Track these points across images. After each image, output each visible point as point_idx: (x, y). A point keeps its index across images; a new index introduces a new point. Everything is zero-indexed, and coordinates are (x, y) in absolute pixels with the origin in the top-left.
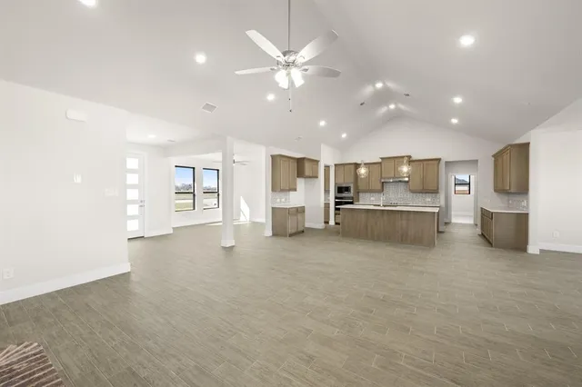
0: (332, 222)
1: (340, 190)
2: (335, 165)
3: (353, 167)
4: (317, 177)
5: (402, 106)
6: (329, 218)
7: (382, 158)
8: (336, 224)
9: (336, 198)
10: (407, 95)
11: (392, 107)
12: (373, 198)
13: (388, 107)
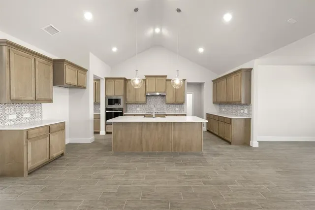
0: (103, 132)
1: (110, 101)
2: (106, 79)
3: (122, 81)
4: (85, 88)
5: (165, 32)
6: (99, 128)
7: (146, 76)
8: (107, 133)
9: (107, 109)
10: (179, 10)
11: (157, 30)
12: (138, 109)
13: (154, 30)
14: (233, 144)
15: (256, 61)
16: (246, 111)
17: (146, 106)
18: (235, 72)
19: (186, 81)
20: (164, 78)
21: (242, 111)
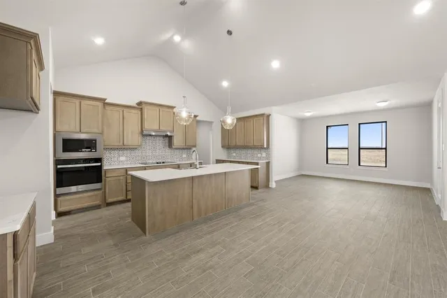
2: (56, 94)
3: (99, 104)
8: (60, 214)
10: (230, 33)
11: (177, 38)
12: (122, 158)
13: (173, 36)
14: (261, 188)
15: (274, 108)
16: (264, 155)
17: (138, 153)
18: (256, 116)
19: (198, 118)
20: (170, 110)
21: (259, 155)
